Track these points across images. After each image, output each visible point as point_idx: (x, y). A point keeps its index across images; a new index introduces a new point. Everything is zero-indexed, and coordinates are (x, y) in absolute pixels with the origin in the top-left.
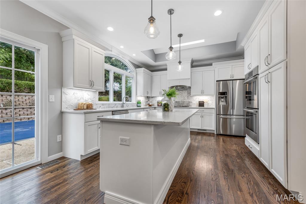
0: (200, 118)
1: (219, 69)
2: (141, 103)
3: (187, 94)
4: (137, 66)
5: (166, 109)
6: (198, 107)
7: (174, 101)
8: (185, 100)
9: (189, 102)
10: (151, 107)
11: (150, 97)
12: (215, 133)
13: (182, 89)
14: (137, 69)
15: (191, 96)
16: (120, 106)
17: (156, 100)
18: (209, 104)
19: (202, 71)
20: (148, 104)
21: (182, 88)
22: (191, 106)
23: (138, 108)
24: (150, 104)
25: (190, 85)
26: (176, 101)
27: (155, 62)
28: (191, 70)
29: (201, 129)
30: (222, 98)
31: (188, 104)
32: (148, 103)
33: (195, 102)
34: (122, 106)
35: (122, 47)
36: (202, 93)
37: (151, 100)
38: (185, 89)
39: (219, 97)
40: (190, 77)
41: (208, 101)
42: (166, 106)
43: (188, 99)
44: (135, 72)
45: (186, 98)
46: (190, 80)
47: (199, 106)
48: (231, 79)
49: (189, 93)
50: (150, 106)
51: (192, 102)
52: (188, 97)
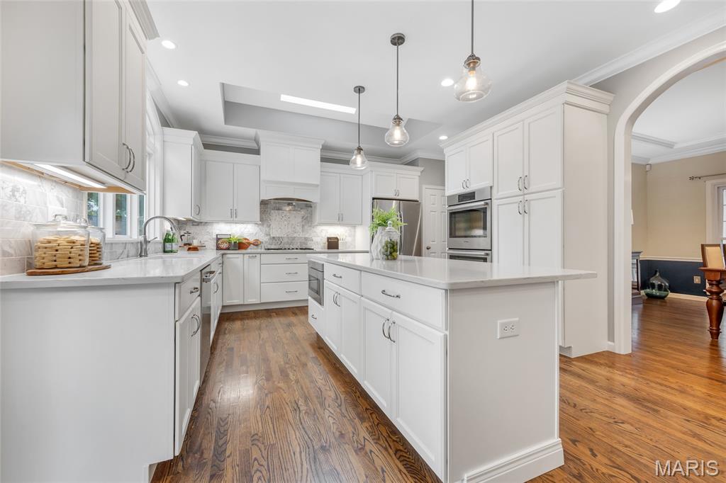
1: (377, 175)
3: (300, 220)
6: (327, 250)
7: (269, 237)
8: (296, 235)
9: (306, 239)
15: (311, 226)
17: (211, 233)
18: (347, 242)
19: (340, 173)
21: (289, 205)
25: (317, 201)
26: (272, 236)
27: (225, 123)
28: (321, 167)
31: (304, 243)
33: (318, 239)
36: (341, 220)
38: (297, 208)
43: (303, 231)
45: (299, 229)
48: (396, 197)
49: (307, 219)
50: (195, 249)
51: (314, 239)
52: (303, 226)
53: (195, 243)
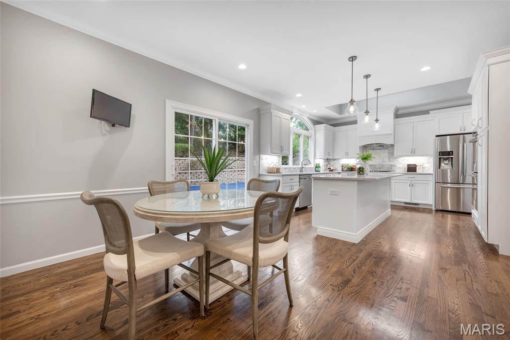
0: (409, 188)
1: (440, 119)
2: (320, 167)
3: (387, 154)
4: (316, 122)
5: (361, 172)
6: (406, 172)
8: (384, 163)
9: (391, 165)
10: (332, 172)
11: (330, 159)
12: (434, 209)
13: (380, 148)
14: (316, 126)
15: (395, 158)
16: (299, 170)
17: (340, 164)
18: (425, 168)
19: (413, 122)
20: (328, 169)
21: (380, 146)
22: (395, 171)
23: (317, 172)
24: (332, 169)
25: (392, 143)
26: (371, 165)
27: (340, 114)
28: (394, 122)
29: (410, 202)
30: (445, 159)
31: (390, 168)
32: (328, 167)
33: (401, 166)
34: (301, 171)
35: (304, 106)
36: (413, 153)
37: (332, 163)
38: (385, 147)
39: (440, 158)
40: (392, 132)
41: (424, 164)
42: (361, 169)
43: (389, 161)
44: (313, 130)
45: (386, 160)
46: (393, 136)
47: (408, 171)
48: (462, 132)
49: (392, 154)
50: (332, 170)
51: (397, 165)
52: (389, 158)
53: (332, 168)
